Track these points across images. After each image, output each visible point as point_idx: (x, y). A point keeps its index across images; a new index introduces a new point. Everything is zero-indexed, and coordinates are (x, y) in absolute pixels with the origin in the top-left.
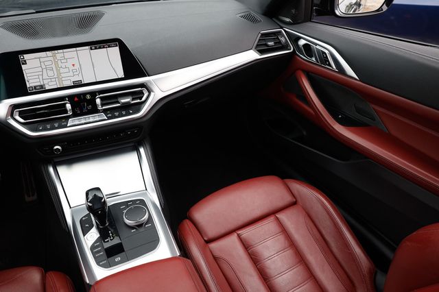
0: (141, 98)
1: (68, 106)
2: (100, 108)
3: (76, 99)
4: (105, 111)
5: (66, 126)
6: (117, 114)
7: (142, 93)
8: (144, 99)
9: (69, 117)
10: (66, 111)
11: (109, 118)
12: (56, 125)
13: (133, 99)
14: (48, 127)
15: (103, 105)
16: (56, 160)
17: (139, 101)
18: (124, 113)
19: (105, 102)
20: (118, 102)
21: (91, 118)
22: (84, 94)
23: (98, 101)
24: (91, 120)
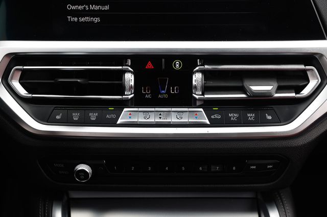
0: (299, 90)
1: (129, 78)
2: (197, 95)
3: (150, 65)
4: (208, 105)
5: (113, 124)
6: (233, 116)
7: (303, 77)
8: (306, 92)
9: (124, 104)
10: (121, 90)
11: (214, 124)
12: (93, 116)
13: (280, 89)
14: (76, 116)
15: (206, 89)
16: (75, 195)
17: (293, 95)
18: (251, 116)
19: (211, 84)
20: (242, 90)
21: (174, 115)
22: (170, 57)
23: (197, 78)
24: (174, 119)
